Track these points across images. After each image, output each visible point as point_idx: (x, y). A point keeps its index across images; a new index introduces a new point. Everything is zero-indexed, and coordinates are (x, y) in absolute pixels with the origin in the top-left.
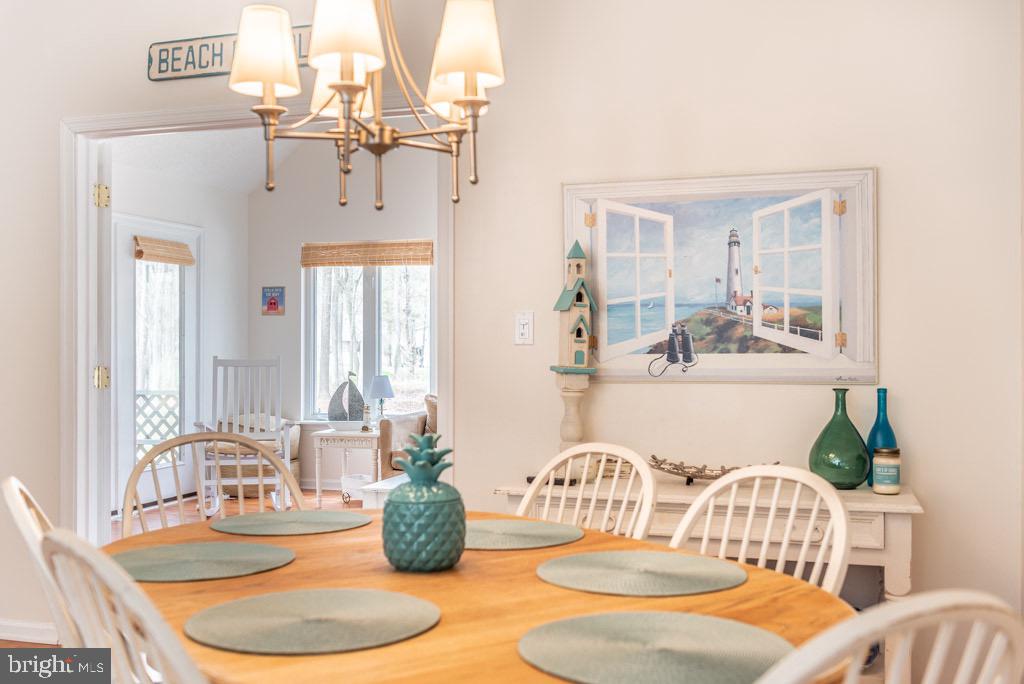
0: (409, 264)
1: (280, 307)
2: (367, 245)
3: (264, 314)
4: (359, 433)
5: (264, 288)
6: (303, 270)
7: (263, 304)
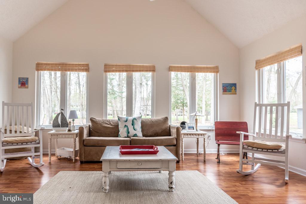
0: (80, 71)
1: (26, 85)
2: (63, 64)
3: (19, 88)
4: (67, 132)
5: (19, 78)
6: (36, 72)
7: (19, 84)
